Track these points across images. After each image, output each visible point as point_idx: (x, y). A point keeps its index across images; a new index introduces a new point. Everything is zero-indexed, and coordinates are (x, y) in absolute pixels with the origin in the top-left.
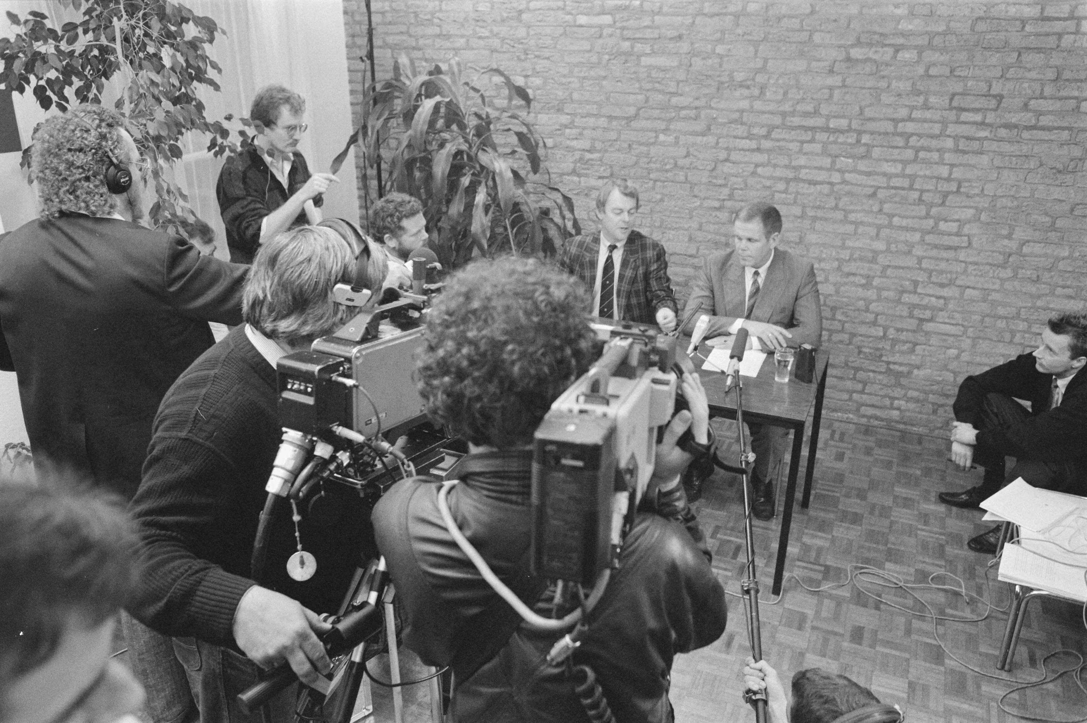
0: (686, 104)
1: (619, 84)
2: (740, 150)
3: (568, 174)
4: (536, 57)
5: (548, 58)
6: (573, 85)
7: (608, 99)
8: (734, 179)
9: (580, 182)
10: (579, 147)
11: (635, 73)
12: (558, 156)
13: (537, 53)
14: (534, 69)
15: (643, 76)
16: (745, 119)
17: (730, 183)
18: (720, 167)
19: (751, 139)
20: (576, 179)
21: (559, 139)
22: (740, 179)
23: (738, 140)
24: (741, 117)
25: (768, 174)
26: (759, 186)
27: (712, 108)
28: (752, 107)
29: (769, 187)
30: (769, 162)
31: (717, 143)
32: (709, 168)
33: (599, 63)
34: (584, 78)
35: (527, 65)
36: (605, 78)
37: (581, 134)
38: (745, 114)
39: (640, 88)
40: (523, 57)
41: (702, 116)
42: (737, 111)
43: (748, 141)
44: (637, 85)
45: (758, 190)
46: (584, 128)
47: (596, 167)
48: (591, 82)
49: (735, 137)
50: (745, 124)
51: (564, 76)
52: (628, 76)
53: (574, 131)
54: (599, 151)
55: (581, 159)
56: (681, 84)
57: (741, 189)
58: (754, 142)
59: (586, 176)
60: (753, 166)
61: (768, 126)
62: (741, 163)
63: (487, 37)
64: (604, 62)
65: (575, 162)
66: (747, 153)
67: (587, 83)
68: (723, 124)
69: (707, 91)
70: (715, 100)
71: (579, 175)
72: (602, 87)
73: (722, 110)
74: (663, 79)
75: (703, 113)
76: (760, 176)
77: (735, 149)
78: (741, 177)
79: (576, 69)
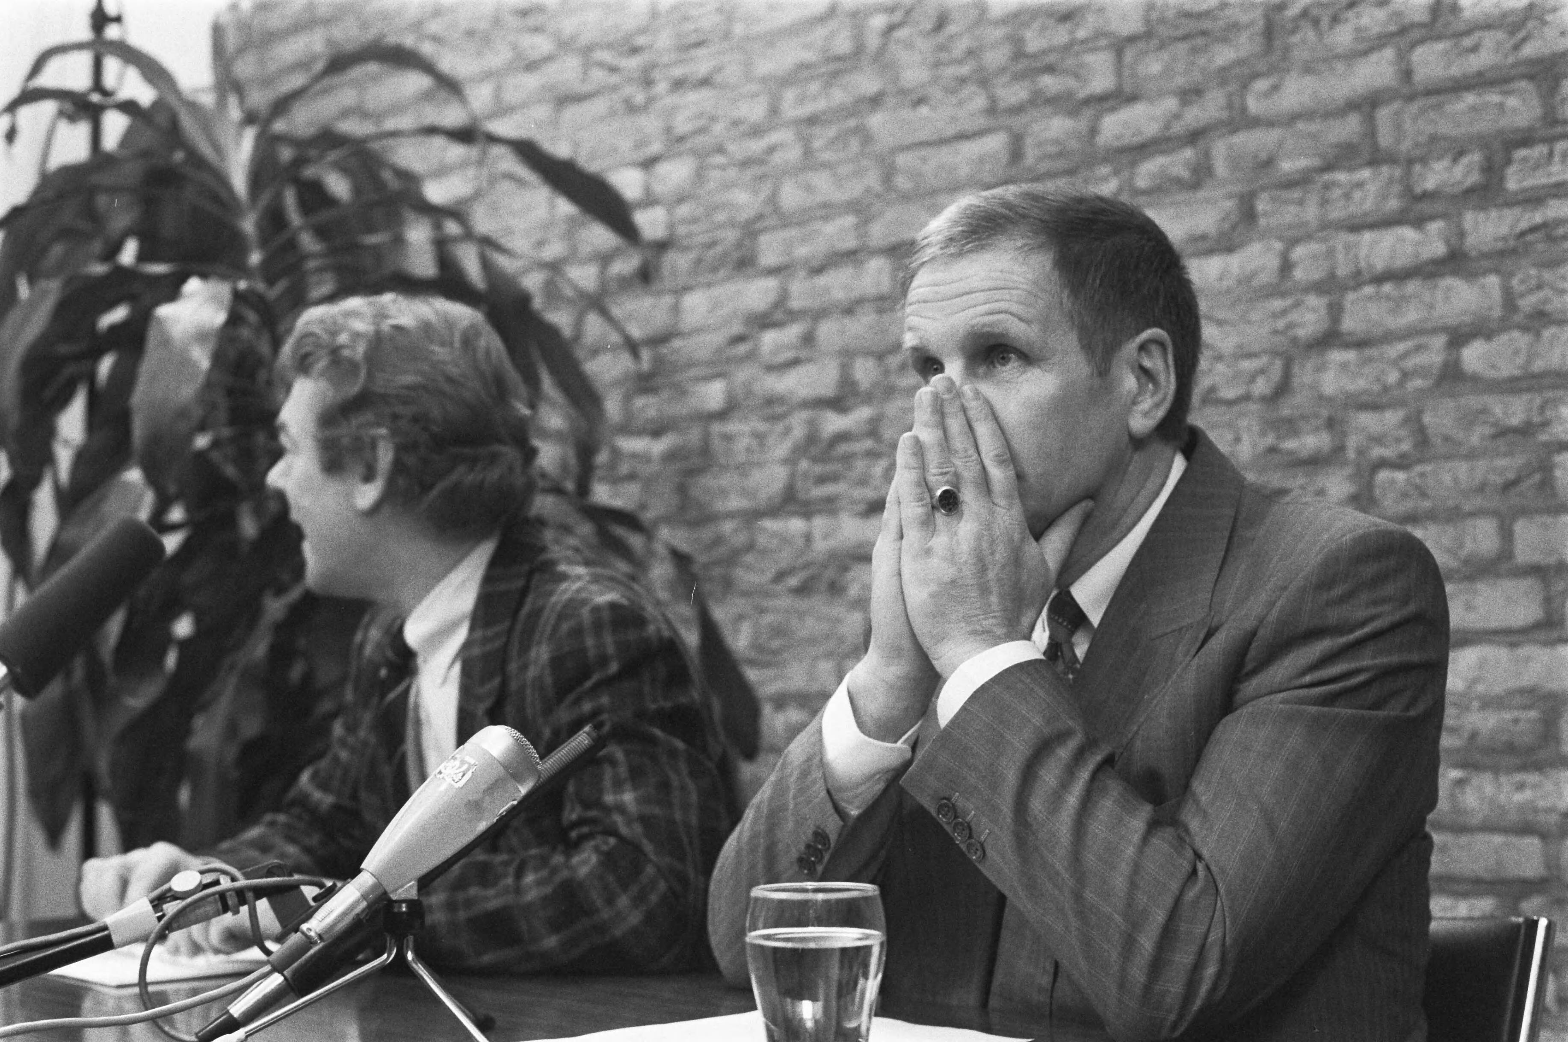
0: (1151, 129)
1: (924, 110)
2: (1379, 279)
3: (774, 511)
4: (678, 85)
5: (705, 82)
6: (778, 158)
7: (888, 176)
8: (1366, 420)
9: (808, 538)
10: (804, 392)
11: (971, 53)
12: (743, 443)
13: (678, 72)
14: (668, 130)
15: (996, 57)
16: (1385, 139)
17: (1353, 442)
18: (1303, 375)
19: (1419, 223)
20: (796, 525)
21: (742, 374)
22: (1392, 418)
23: (1367, 236)
24: (1371, 133)
25: (1506, 370)
26: (1476, 437)
27: (1254, 123)
28: (1407, 74)
29: (1526, 430)
30: (1510, 301)
31: (1286, 267)
32: (1261, 387)
33: (859, 50)
34: (812, 120)
35: (650, 124)
36: (875, 101)
37: (808, 339)
38: (1384, 114)
39: (992, 110)
40: (639, 98)
41: (1221, 168)
42: (1352, 105)
43: (1408, 233)
44: (980, 101)
45: (1471, 455)
46: (819, 314)
47: (860, 465)
48: (832, 131)
49: (1355, 227)
50: (1391, 159)
51: (756, 131)
52: (951, 71)
53: (793, 332)
54: (868, 398)
55: (812, 438)
56: (1129, 55)
57: (1402, 463)
58: (1435, 227)
59: (830, 506)
60: (1439, 341)
61: (1483, 142)
62: (1389, 337)
63: (548, 59)
64: (873, 42)
65: (790, 461)
66: (1412, 286)
67: (822, 136)
68: (1301, 180)
69: (1224, 55)
70: (1261, 85)
71: (807, 510)
72: (866, 137)
73: (1294, 118)
74: (1067, 48)
75: (1220, 149)
76: (1478, 383)
77: (1358, 279)
78: (1401, 403)
79: (789, 95)
